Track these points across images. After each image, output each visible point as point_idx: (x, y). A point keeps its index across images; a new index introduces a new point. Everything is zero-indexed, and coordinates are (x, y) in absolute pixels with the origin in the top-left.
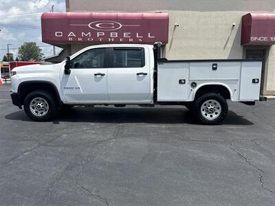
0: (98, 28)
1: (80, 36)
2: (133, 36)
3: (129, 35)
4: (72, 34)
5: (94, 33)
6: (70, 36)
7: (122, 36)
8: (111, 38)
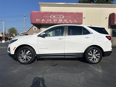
0: (54, 18)
1: (47, 21)
4: (43, 20)
6: (43, 21)
7: (64, 21)
8: (59, 22)
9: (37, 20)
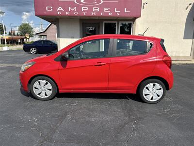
0: (82, 3)
1: (68, 11)
2: (112, 10)
3: (109, 10)
4: (60, 9)
5: (79, 8)
6: (59, 11)
7: (103, 11)
8: (94, 12)
9: (48, 9)
